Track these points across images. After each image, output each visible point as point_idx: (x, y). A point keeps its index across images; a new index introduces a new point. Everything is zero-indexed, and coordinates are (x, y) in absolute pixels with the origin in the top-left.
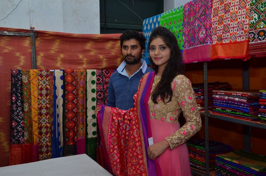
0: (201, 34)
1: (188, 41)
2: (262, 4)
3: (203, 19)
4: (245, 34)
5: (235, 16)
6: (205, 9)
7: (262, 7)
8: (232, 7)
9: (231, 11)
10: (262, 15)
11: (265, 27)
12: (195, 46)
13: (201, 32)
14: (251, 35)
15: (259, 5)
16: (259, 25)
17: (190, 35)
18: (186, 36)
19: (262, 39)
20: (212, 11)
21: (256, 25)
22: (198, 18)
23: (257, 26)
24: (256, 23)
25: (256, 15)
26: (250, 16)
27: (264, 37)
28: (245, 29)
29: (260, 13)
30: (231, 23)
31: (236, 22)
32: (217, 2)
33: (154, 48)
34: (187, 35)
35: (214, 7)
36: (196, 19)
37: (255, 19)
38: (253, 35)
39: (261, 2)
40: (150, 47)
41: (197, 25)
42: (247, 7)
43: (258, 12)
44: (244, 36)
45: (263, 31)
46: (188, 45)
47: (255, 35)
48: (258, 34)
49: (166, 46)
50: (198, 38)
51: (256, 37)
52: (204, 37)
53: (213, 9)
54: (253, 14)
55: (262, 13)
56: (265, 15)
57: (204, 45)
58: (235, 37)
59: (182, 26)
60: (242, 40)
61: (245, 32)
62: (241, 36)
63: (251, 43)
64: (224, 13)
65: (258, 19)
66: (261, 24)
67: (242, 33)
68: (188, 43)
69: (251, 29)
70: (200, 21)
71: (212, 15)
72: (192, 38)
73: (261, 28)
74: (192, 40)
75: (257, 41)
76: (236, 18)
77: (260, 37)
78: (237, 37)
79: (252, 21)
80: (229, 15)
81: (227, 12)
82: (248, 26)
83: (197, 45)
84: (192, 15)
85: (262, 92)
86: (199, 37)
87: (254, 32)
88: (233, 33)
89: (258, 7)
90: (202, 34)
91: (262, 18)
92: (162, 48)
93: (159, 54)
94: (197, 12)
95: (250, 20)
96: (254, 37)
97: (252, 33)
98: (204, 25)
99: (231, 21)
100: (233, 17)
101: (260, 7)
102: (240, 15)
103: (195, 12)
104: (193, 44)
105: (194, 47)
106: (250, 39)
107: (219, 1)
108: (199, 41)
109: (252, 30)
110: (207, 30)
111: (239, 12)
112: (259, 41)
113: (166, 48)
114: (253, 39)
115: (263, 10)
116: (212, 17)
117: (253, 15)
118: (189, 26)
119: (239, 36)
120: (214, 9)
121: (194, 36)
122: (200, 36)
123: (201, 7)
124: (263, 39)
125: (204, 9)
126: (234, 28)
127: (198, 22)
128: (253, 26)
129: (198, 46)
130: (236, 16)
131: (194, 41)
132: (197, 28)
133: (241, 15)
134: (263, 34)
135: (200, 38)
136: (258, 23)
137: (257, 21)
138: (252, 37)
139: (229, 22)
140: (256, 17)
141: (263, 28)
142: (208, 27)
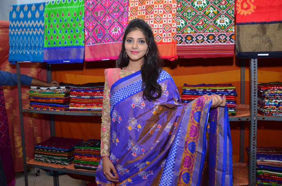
0: (113, 30)
1: (93, 37)
2: (188, 13)
3: (116, 15)
4: (172, 36)
5: (159, 19)
6: (119, 6)
7: (188, 16)
8: (156, 10)
9: (155, 13)
10: (189, 22)
11: (192, 32)
12: (105, 43)
13: (114, 29)
14: (179, 38)
15: (185, 13)
16: (186, 30)
17: (97, 30)
18: (89, 31)
19: (189, 43)
20: (129, 10)
21: (183, 30)
22: (109, 14)
23: (185, 31)
24: (183, 28)
25: (183, 21)
26: (177, 21)
27: (191, 41)
28: (172, 32)
29: (187, 20)
30: (155, 25)
31: (162, 24)
32: (134, 2)
33: (131, 41)
34: (91, 30)
35: (131, 6)
36: (105, 15)
37: (182, 24)
38: (181, 38)
39: (187, 11)
40: (127, 39)
41: (108, 21)
42: (173, 12)
43: (185, 19)
44: (171, 38)
45: (190, 36)
46: (93, 41)
47: (182, 38)
48: (186, 38)
49: (144, 40)
50: (109, 35)
51: (184, 41)
52: (119, 34)
53: (129, 7)
54: (180, 19)
55: (189, 20)
56: (191, 22)
57: (119, 42)
58: (161, 38)
59: (83, 19)
60: (169, 41)
61: (173, 34)
62: (168, 37)
63: (178, 45)
64: (145, 14)
65: (185, 25)
66: (188, 30)
67: (169, 35)
68: (92, 39)
69: (178, 32)
70: (112, 17)
71: (129, 13)
72: (100, 34)
73: (188, 33)
74: (100, 36)
75: (185, 44)
76: (161, 20)
77: (187, 41)
78: (163, 38)
79: (179, 26)
80: (152, 16)
81: (150, 13)
82: (175, 30)
83: (108, 41)
84: (99, 9)
85: (186, 89)
86: (111, 33)
87: (182, 36)
88: (157, 34)
89: (184, 14)
90: (115, 31)
91: (189, 25)
92: (140, 42)
93: (137, 48)
94: (107, 7)
95: (177, 24)
96: (181, 40)
97: (180, 36)
98: (119, 22)
99: (155, 22)
100: (157, 19)
101: (186, 15)
102: (165, 19)
103: (104, 7)
104: (101, 40)
105: (102, 43)
106: (177, 42)
107: (137, 1)
108: (112, 38)
109: (180, 34)
110: (123, 27)
111: (165, 16)
112: (187, 44)
113: (144, 42)
114: (180, 41)
115: (189, 18)
116: (129, 15)
117: (180, 21)
118: (94, 21)
119: (166, 38)
120: (131, 8)
121: (104, 33)
122: (113, 33)
123: (113, 3)
124: (191, 43)
125: (117, 5)
126: (158, 29)
127: (110, 18)
128: (180, 30)
129: (109, 43)
130: (161, 19)
131: (104, 37)
132: (107, 24)
133: (167, 18)
134: (191, 38)
135: (112, 35)
136: (185, 28)
137: (184, 26)
138: (180, 39)
139: (153, 23)
140: (183, 22)
141: (190, 33)
142: (125, 25)
